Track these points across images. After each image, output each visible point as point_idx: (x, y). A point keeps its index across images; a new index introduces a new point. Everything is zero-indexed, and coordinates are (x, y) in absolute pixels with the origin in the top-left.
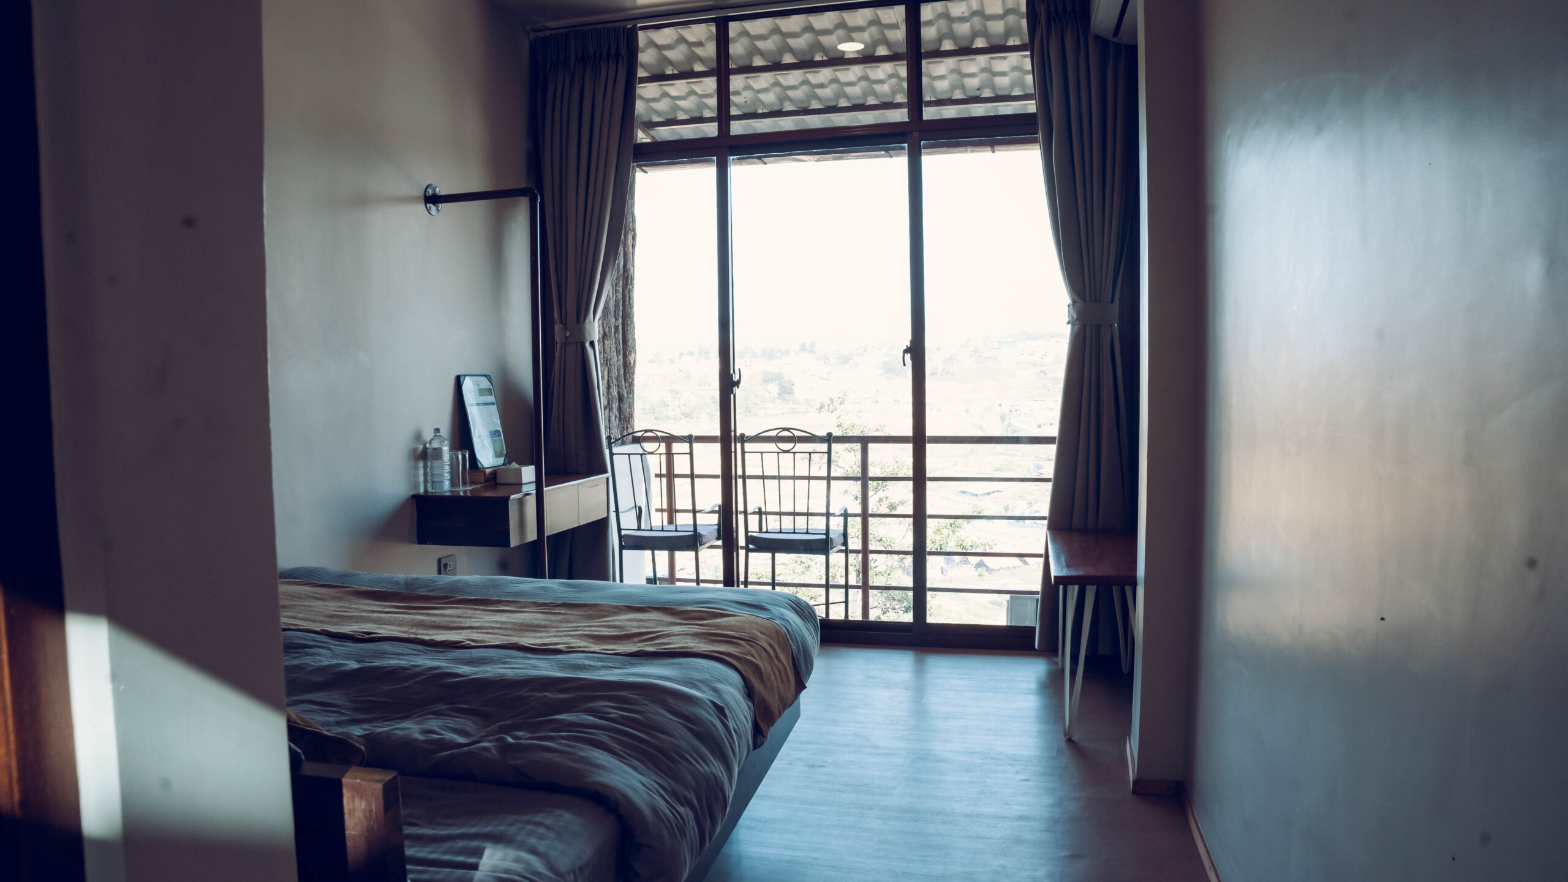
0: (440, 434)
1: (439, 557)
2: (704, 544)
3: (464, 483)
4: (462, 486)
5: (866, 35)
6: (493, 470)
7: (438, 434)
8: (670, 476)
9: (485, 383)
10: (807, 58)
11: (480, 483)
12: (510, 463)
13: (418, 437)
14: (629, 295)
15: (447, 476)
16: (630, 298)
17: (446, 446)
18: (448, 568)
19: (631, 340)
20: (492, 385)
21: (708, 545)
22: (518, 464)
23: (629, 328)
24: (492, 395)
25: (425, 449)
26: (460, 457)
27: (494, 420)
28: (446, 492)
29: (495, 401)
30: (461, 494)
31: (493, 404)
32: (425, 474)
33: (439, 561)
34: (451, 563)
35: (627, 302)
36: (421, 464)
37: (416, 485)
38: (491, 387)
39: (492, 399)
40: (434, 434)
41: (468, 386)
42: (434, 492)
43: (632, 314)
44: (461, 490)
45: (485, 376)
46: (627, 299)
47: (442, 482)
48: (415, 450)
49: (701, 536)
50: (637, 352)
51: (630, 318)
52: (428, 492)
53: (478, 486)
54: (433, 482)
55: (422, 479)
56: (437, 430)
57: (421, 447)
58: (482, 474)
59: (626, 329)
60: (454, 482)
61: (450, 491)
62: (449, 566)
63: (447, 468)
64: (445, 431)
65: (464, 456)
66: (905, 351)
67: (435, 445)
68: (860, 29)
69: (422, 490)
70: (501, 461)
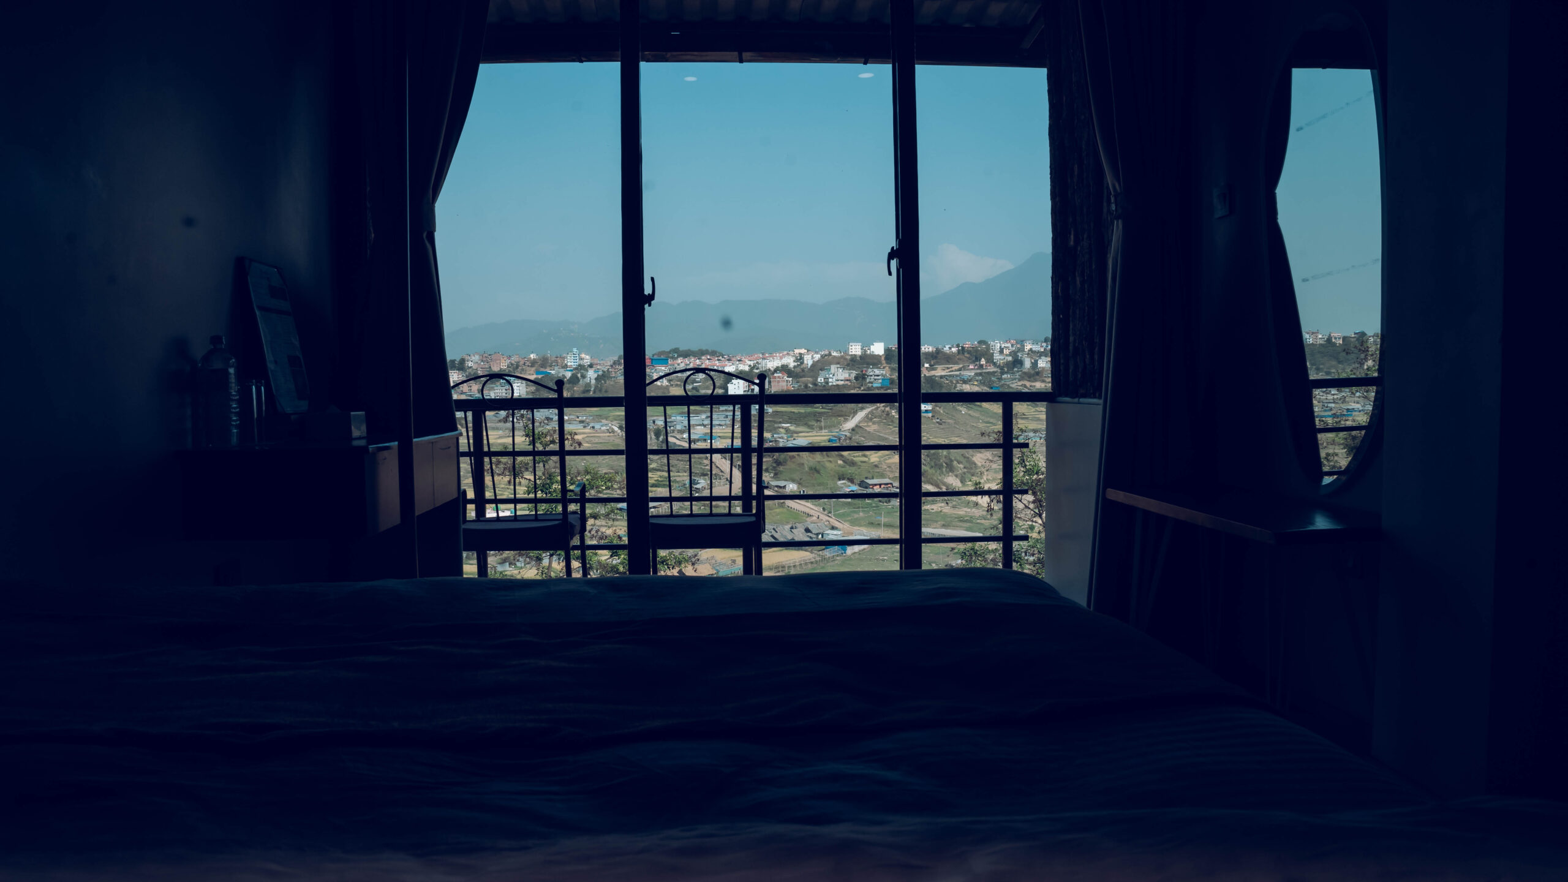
0: (222, 345)
6: (299, 418)
7: (217, 346)
9: (276, 279)
12: (325, 409)
13: (180, 349)
15: (235, 418)
17: (231, 366)
22: (342, 410)
24: (286, 300)
25: (195, 371)
26: (254, 390)
27: (292, 339)
28: (234, 446)
29: (289, 310)
30: (258, 449)
31: (288, 313)
32: (195, 416)
36: (187, 399)
37: (180, 435)
38: (285, 289)
39: (285, 305)
40: (210, 347)
41: (254, 277)
42: (212, 447)
44: (257, 445)
45: (276, 267)
47: (226, 430)
48: (175, 373)
52: (201, 447)
55: (189, 425)
57: (188, 368)
60: (246, 431)
61: (241, 445)
63: (235, 406)
65: (259, 390)
67: (214, 364)
69: (190, 444)
70: (304, 405)
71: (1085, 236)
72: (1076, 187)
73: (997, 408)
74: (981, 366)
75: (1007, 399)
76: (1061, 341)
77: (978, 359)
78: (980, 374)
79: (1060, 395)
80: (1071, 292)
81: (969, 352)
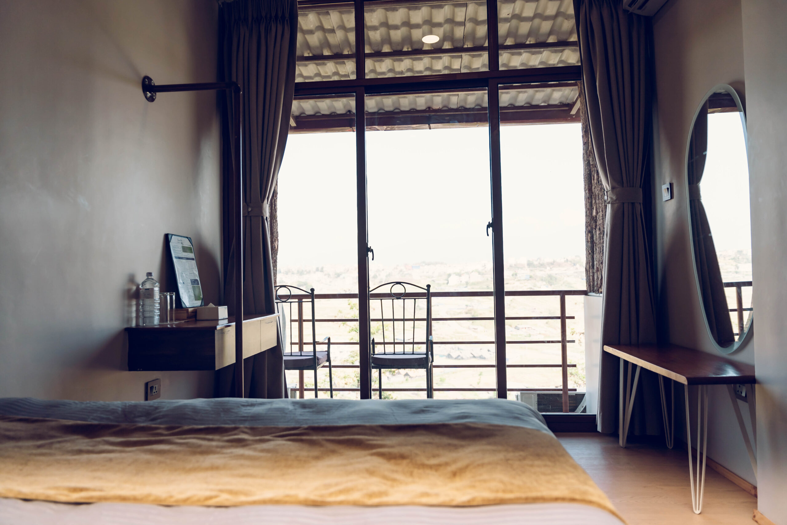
0: (152, 277)
1: (146, 381)
2: (320, 365)
3: (171, 320)
4: (170, 322)
5: (441, 30)
6: (194, 309)
7: (150, 277)
8: (301, 321)
9: (187, 243)
10: (399, 48)
11: (183, 320)
12: (208, 305)
13: (132, 279)
14: (275, 203)
15: (157, 312)
16: (275, 205)
17: (157, 287)
18: (154, 391)
19: (276, 232)
20: (193, 246)
21: (322, 365)
22: (215, 305)
23: (275, 225)
24: (192, 253)
25: (138, 289)
26: (168, 297)
27: (194, 271)
28: (156, 325)
29: (194, 258)
30: (169, 326)
31: (193, 259)
32: (137, 311)
33: (147, 384)
34: (157, 386)
35: (273, 208)
36: (134, 302)
37: (129, 320)
38: (192, 247)
39: (192, 255)
40: (146, 278)
41: (174, 243)
42: (145, 326)
43: (276, 216)
44: (169, 324)
45: (187, 238)
46: (274, 206)
47: (152, 318)
48: (129, 290)
49: (318, 359)
50: (279, 240)
51: (275, 218)
52: (139, 326)
53: (183, 321)
54: (144, 317)
55: (134, 315)
56: (149, 274)
57: (134, 288)
58: (186, 312)
59: (273, 225)
60: (163, 318)
61: (159, 325)
62: (154, 389)
63: (157, 306)
64: (155, 275)
65: (171, 297)
66: (488, 226)
67: (148, 286)
68: (439, 25)
69: (134, 324)
70: (198, 303)
71: (601, 210)
72: (596, 185)
73: (558, 297)
74: (577, 269)
75: (563, 294)
76: (590, 264)
77: (575, 265)
78: (576, 272)
79: (590, 292)
80: (594, 239)
81: (571, 262)
